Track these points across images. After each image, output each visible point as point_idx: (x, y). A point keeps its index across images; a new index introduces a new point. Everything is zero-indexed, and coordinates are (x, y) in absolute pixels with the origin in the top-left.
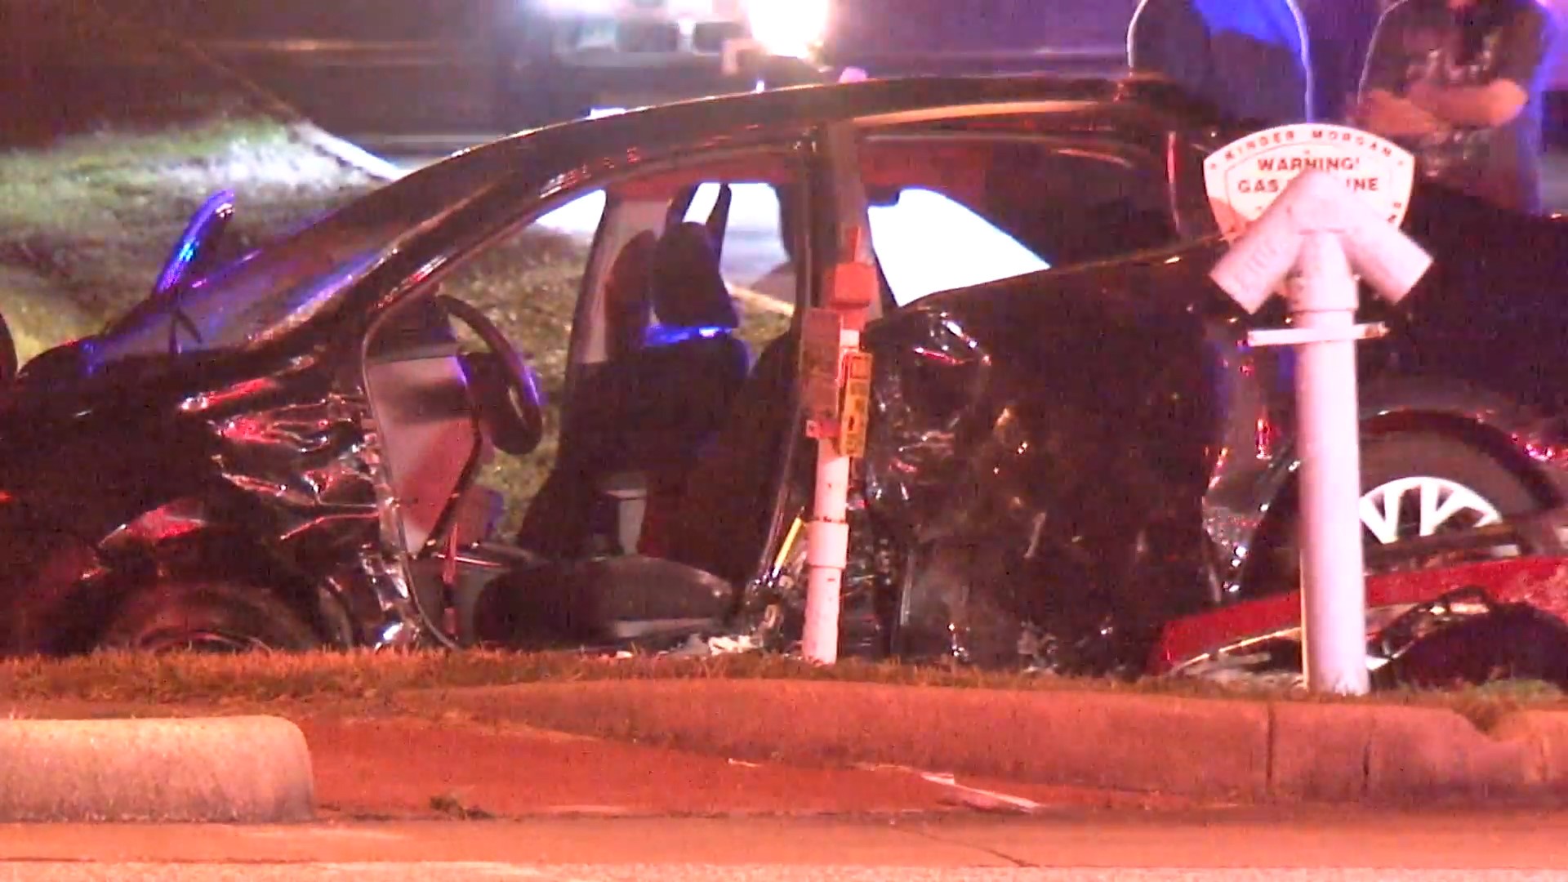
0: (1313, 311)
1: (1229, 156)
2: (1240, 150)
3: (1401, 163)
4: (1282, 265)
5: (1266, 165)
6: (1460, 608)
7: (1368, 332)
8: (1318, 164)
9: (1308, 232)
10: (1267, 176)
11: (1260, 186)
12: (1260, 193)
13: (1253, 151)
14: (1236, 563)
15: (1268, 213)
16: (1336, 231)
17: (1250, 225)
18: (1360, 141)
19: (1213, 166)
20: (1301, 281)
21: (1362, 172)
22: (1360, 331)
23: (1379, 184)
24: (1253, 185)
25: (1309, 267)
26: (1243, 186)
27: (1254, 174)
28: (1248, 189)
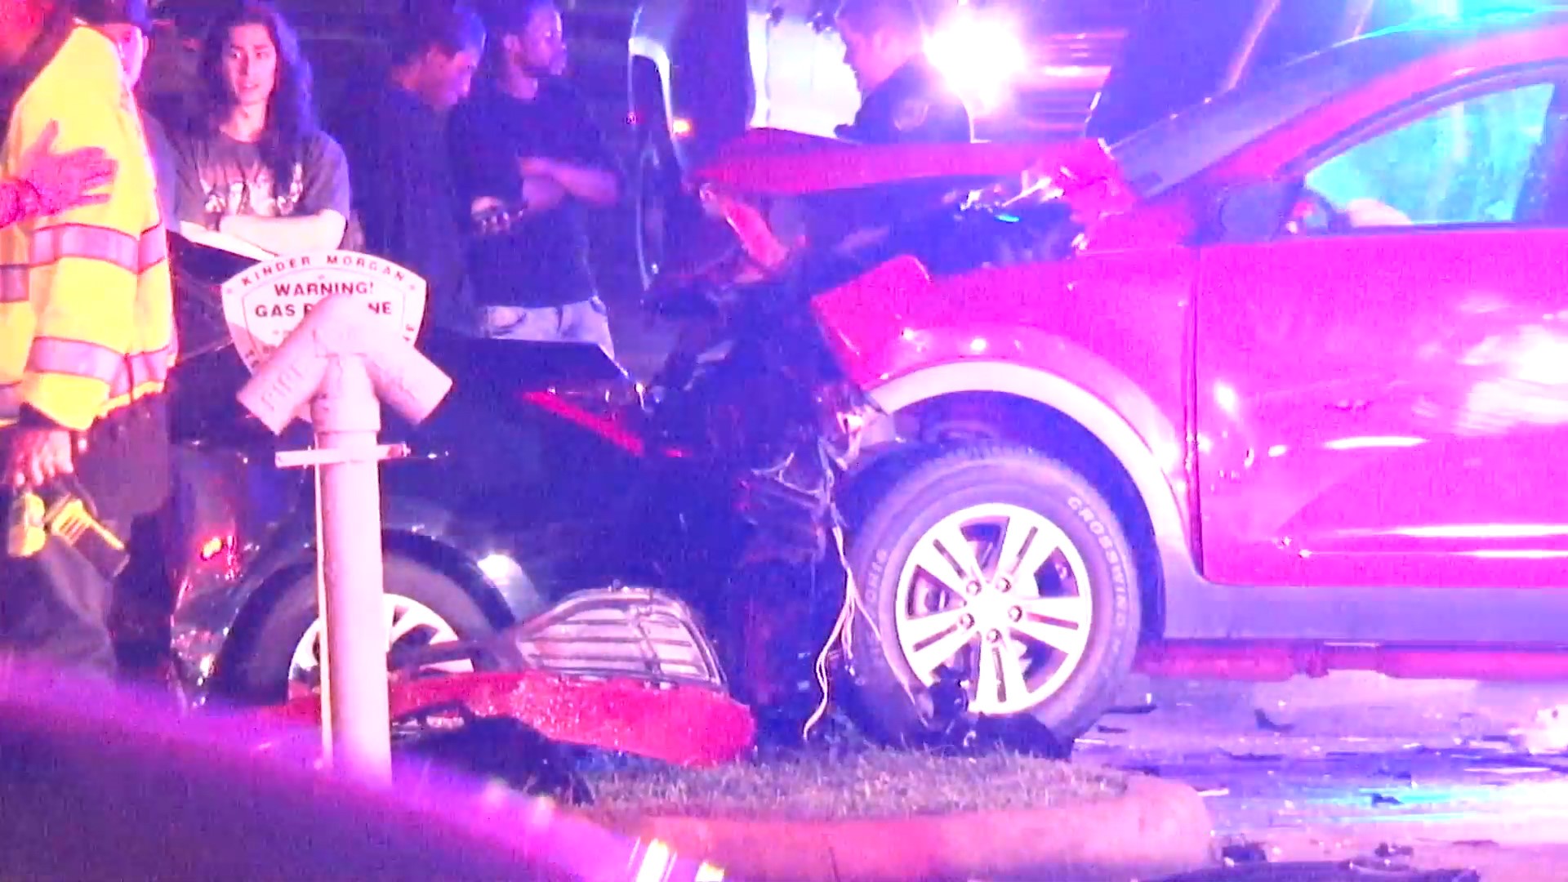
0: (337, 432)
1: (246, 281)
2: (257, 276)
3: (412, 287)
4: (307, 387)
5: (282, 290)
6: (436, 722)
7: (391, 452)
8: (334, 289)
9: (332, 357)
10: (283, 301)
11: (277, 310)
12: (277, 317)
13: (269, 276)
14: (200, 681)
15: (290, 337)
16: (362, 355)
17: (269, 350)
18: (372, 266)
19: (229, 291)
20: (327, 403)
21: (377, 297)
22: (383, 452)
23: (392, 308)
24: (270, 310)
25: (331, 390)
26: (260, 311)
27: (270, 299)
28: (265, 314)
